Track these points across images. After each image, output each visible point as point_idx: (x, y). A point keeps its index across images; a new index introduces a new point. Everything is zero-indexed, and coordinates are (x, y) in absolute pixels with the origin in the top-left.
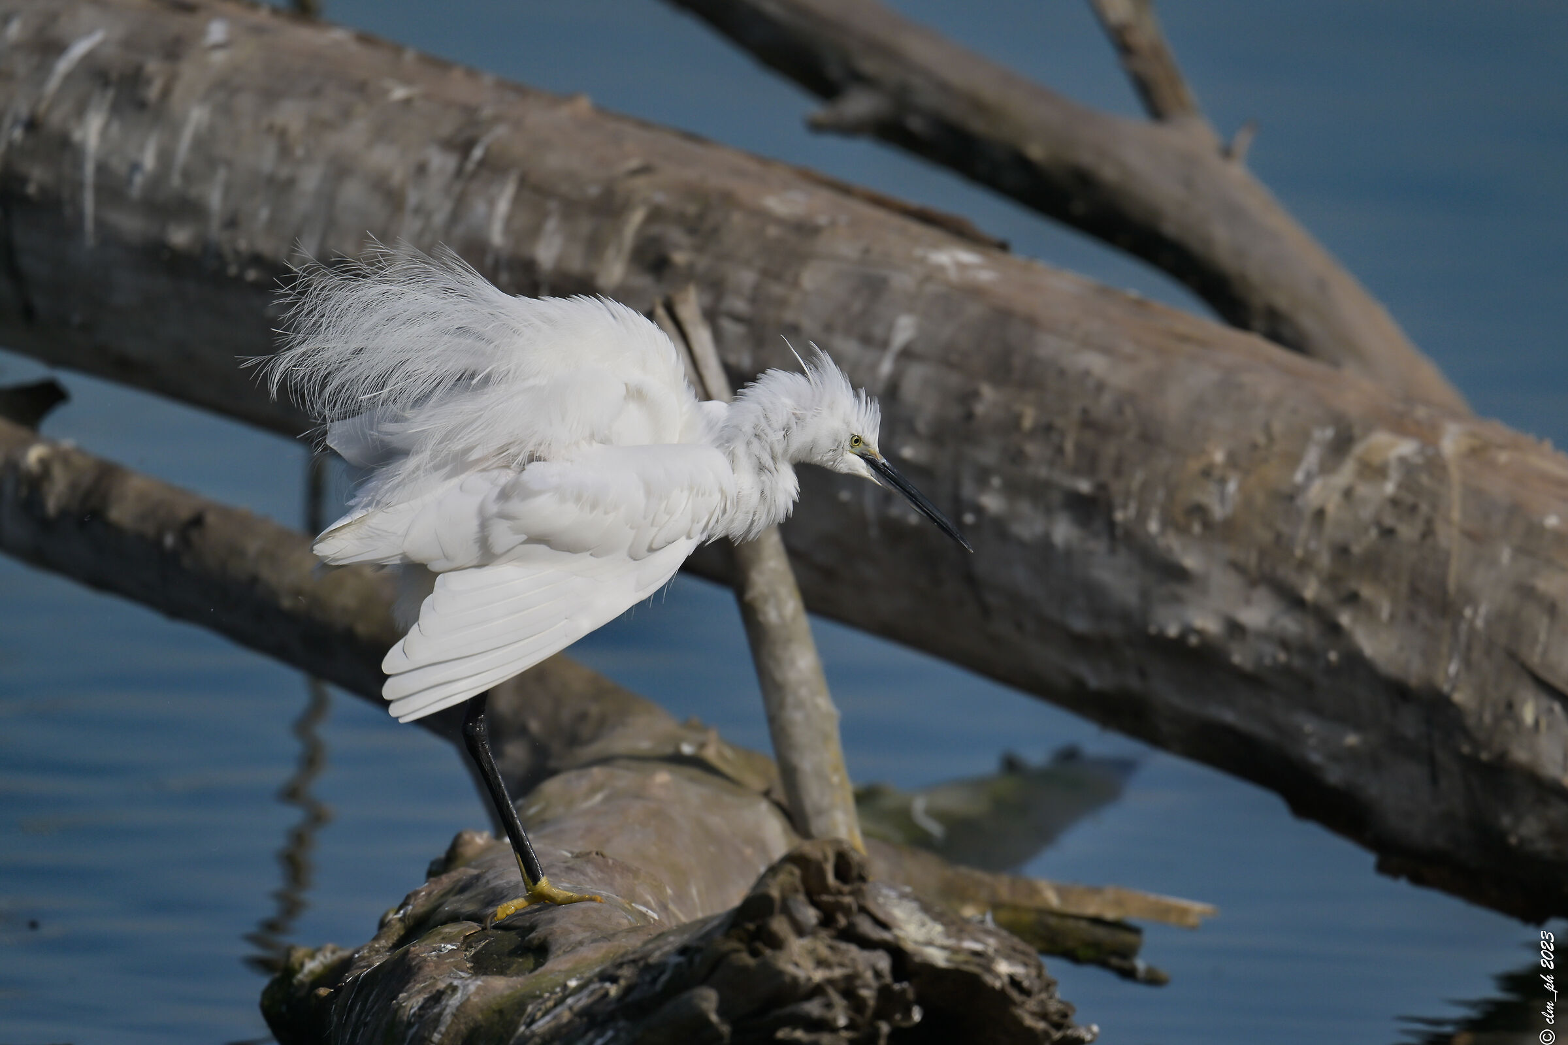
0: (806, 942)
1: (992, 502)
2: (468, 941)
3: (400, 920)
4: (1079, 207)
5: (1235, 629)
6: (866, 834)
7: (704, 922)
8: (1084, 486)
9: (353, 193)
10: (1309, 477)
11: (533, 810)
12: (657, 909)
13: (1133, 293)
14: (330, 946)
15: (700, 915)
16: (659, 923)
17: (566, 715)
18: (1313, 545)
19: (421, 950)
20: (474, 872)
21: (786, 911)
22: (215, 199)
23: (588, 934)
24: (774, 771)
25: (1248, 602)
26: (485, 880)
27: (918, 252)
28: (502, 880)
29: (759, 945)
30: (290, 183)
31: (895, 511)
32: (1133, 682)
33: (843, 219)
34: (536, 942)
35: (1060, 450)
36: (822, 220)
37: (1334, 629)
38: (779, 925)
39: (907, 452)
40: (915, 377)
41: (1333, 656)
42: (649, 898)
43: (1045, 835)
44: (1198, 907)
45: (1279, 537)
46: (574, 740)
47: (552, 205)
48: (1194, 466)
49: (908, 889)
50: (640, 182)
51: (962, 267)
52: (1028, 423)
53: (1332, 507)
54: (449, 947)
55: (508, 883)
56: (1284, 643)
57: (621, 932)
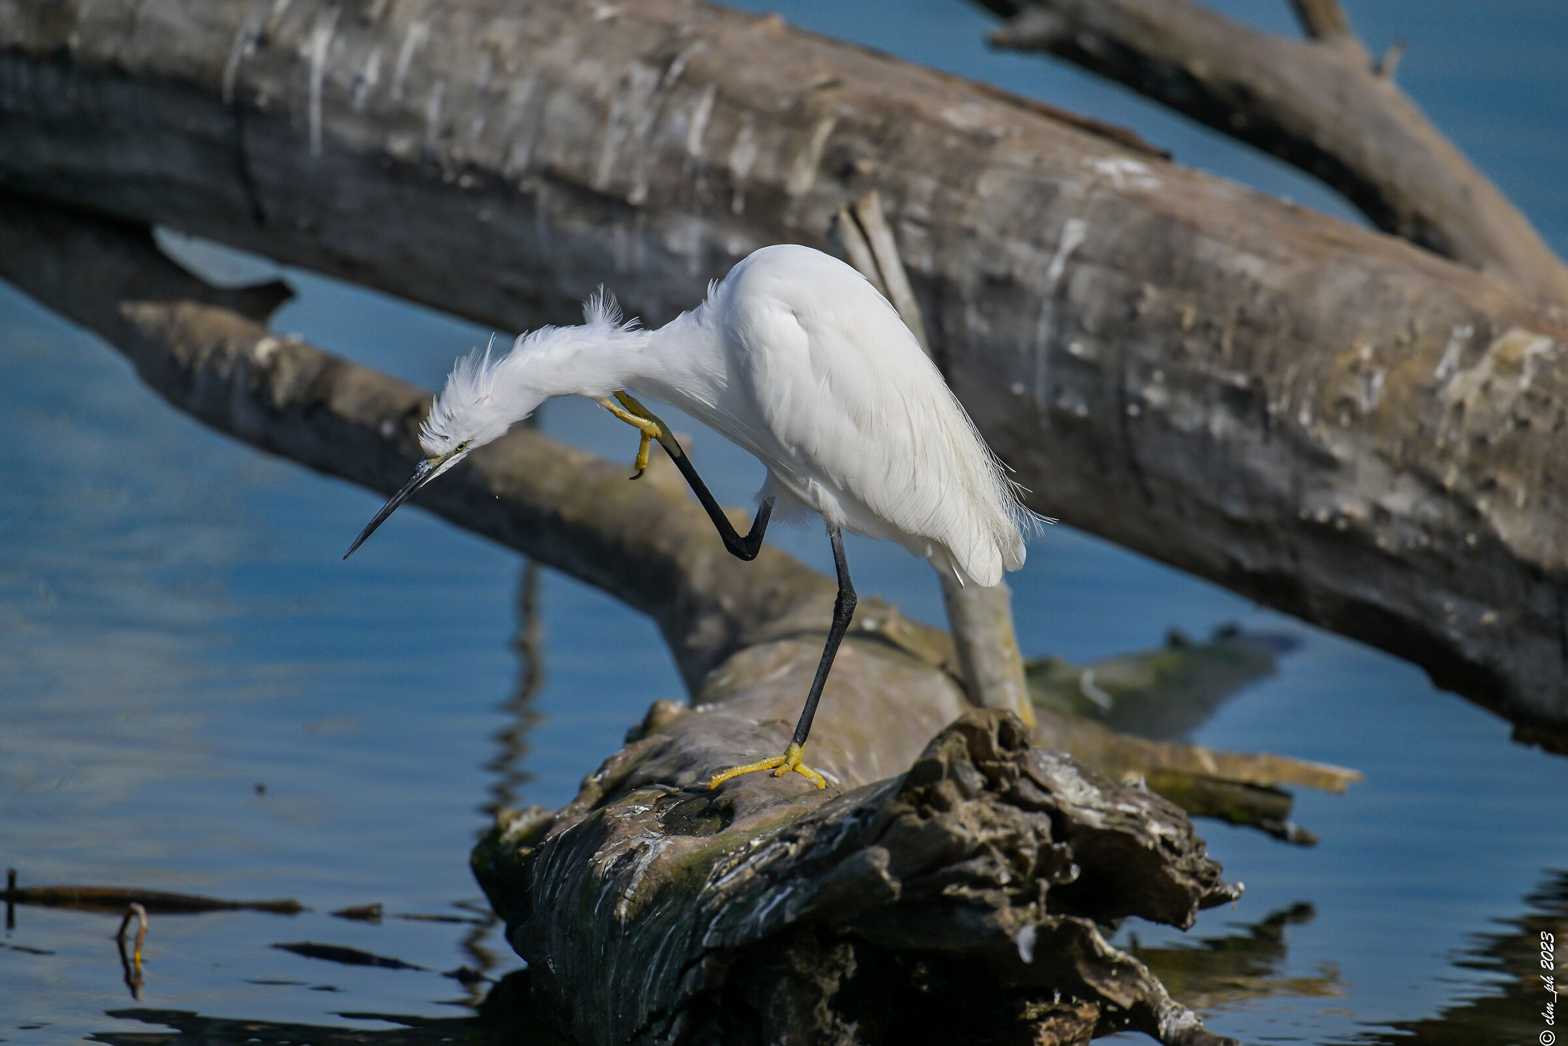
0: (972, 805)
1: (1155, 395)
2: (659, 804)
3: (600, 783)
4: (1240, 120)
5: (1381, 514)
6: (1037, 705)
7: (878, 785)
8: (1241, 380)
9: (561, 105)
10: (1450, 372)
11: (724, 682)
12: (838, 774)
13: (1287, 200)
14: (535, 808)
15: (878, 779)
16: (840, 786)
17: (757, 593)
18: (1453, 435)
19: (615, 811)
20: (666, 738)
21: (953, 775)
22: (432, 110)
23: (771, 797)
24: (950, 646)
25: (1392, 488)
26: (677, 747)
27: (1087, 161)
28: (693, 746)
29: (928, 807)
30: (501, 97)
31: (1065, 403)
32: (1286, 564)
33: (1017, 130)
34: (723, 804)
35: (1218, 347)
36: (998, 131)
37: (1472, 514)
38: (947, 789)
39: (1077, 348)
40: (1084, 276)
41: (1471, 539)
42: (830, 763)
43: (1205, 706)
44: (1345, 774)
45: (1421, 428)
46: (764, 616)
47: (747, 117)
48: (1343, 361)
49: (1067, 756)
50: (828, 96)
51: (1127, 175)
52: (1188, 320)
53: (1472, 400)
54: (642, 808)
55: (698, 749)
56: (1426, 527)
57: (802, 795)
